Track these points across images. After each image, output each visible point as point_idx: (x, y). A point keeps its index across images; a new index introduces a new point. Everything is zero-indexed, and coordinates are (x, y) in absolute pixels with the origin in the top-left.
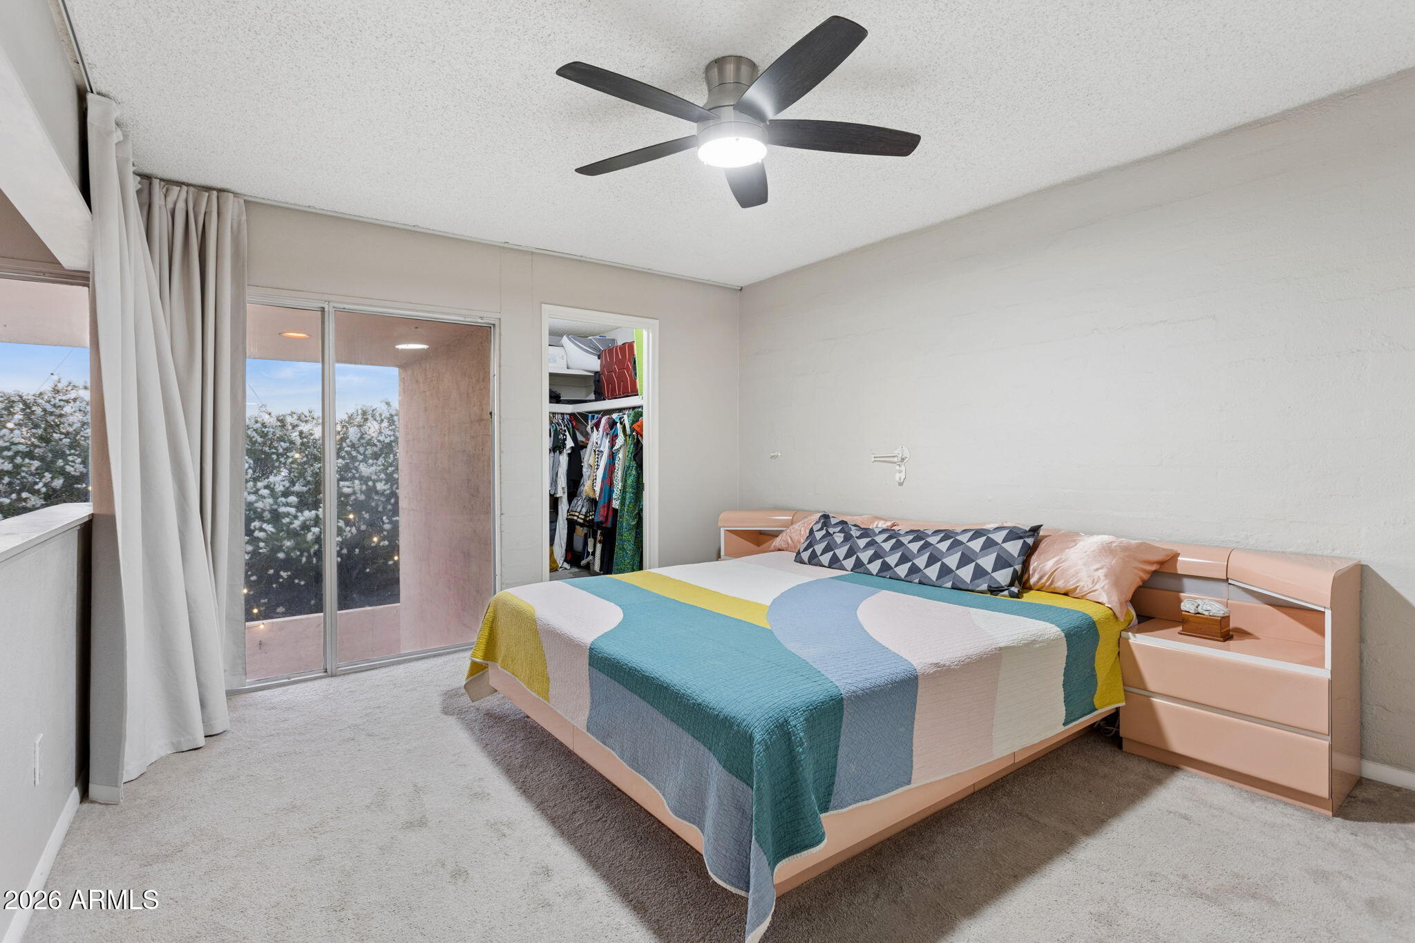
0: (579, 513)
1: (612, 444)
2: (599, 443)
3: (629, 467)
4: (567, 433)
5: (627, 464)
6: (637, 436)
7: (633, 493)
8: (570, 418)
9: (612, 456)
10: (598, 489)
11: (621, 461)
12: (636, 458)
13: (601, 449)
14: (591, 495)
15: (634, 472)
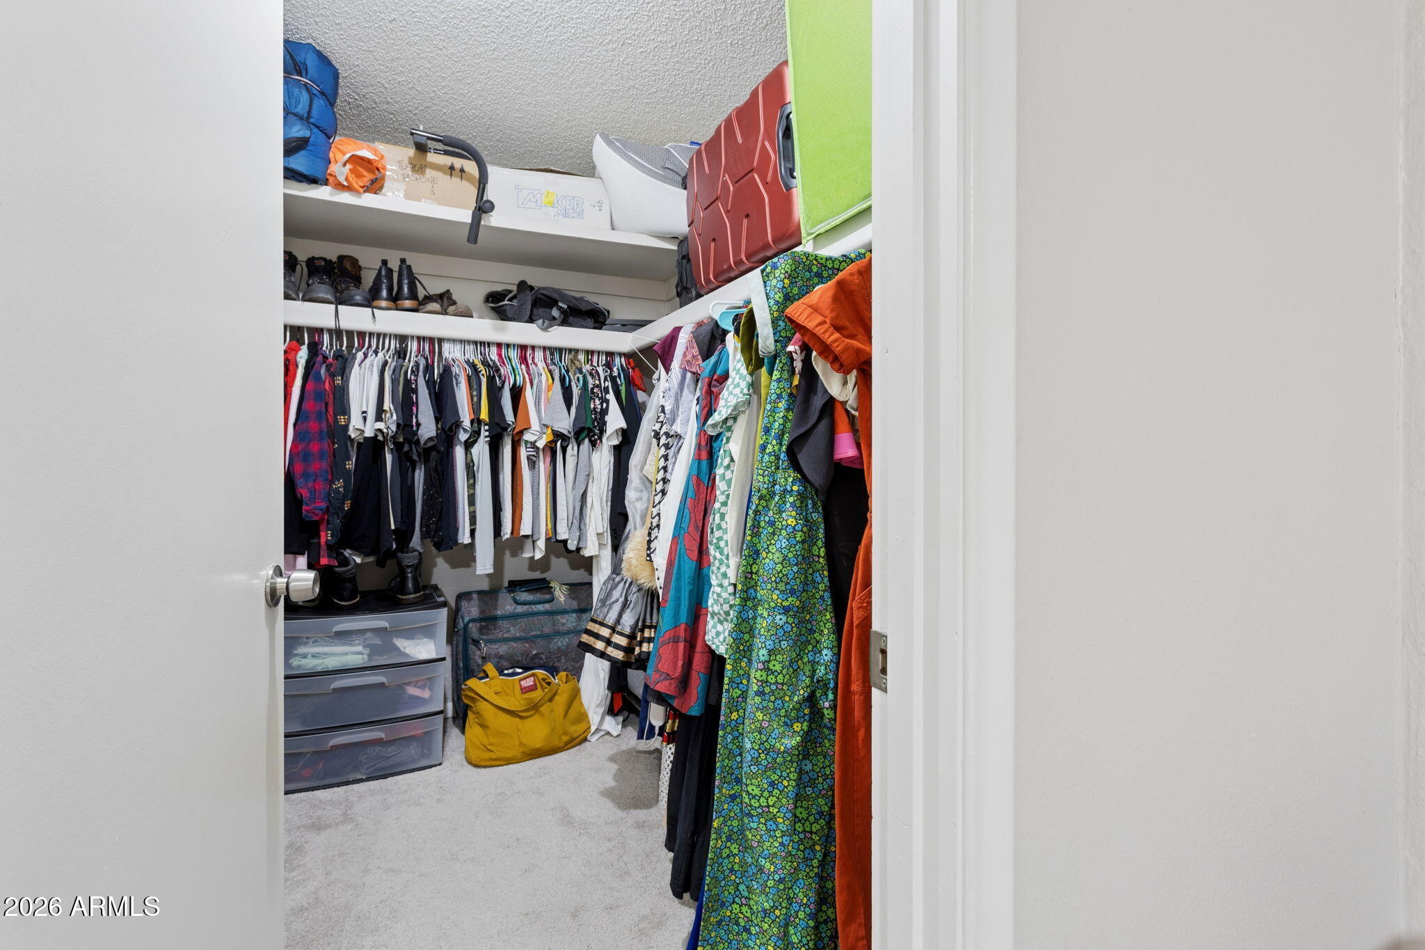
0: (613, 629)
1: (708, 406)
2: (668, 408)
3: (767, 497)
4: (611, 396)
5: (761, 482)
6: (807, 362)
7: (786, 610)
8: (628, 363)
9: (709, 448)
10: (661, 560)
11: (735, 467)
12: (802, 458)
13: (677, 428)
14: (644, 580)
15: (790, 518)
